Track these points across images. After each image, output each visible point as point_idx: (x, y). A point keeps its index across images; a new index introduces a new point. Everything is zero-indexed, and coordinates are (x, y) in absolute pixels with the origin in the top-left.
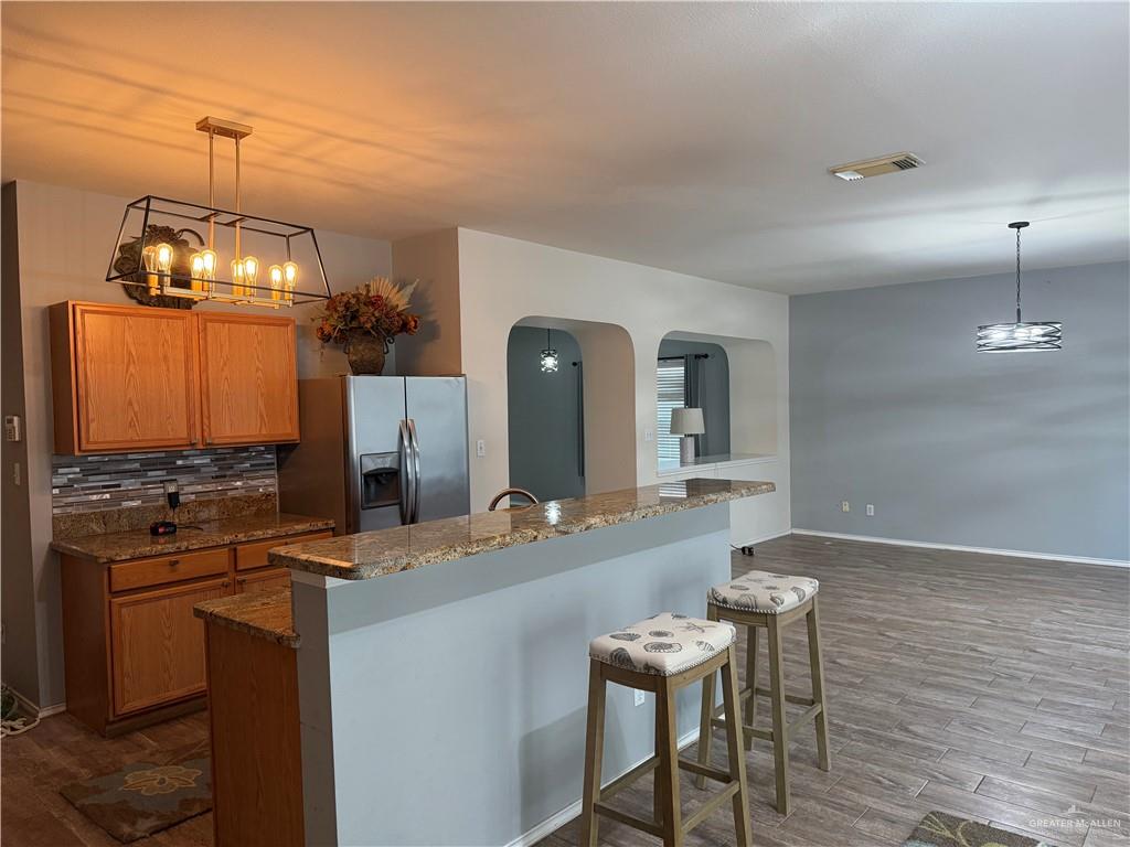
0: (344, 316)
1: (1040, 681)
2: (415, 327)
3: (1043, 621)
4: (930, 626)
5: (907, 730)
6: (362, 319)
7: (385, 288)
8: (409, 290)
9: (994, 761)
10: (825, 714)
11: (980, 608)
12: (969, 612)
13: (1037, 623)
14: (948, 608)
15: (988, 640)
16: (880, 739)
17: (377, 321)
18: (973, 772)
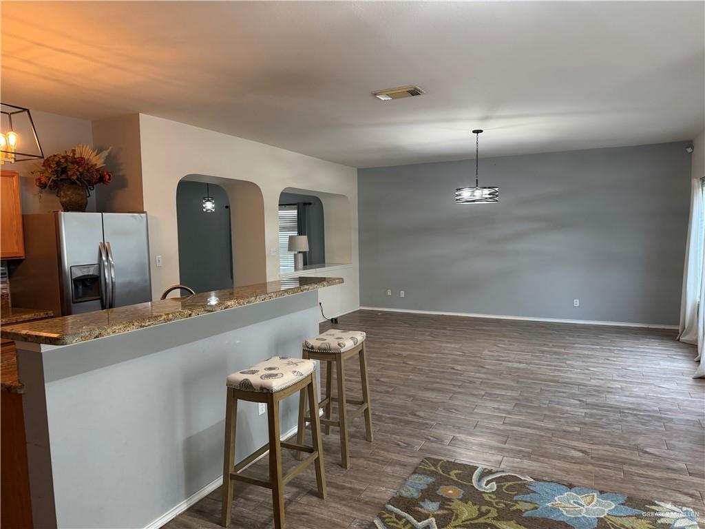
0: (56, 171)
1: (486, 383)
2: (110, 179)
3: (489, 351)
4: (431, 357)
5: (415, 415)
6: (70, 173)
7: (87, 152)
8: (105, 154)
9: (459, 428)
10: (369, 409)
11: (457, 346)
12: (451, 348)
13: (486, 352)
14: (441, 347)
15: (460, 363)
16: (401, 421)
17: (81, 175)
18: (448, 434)
